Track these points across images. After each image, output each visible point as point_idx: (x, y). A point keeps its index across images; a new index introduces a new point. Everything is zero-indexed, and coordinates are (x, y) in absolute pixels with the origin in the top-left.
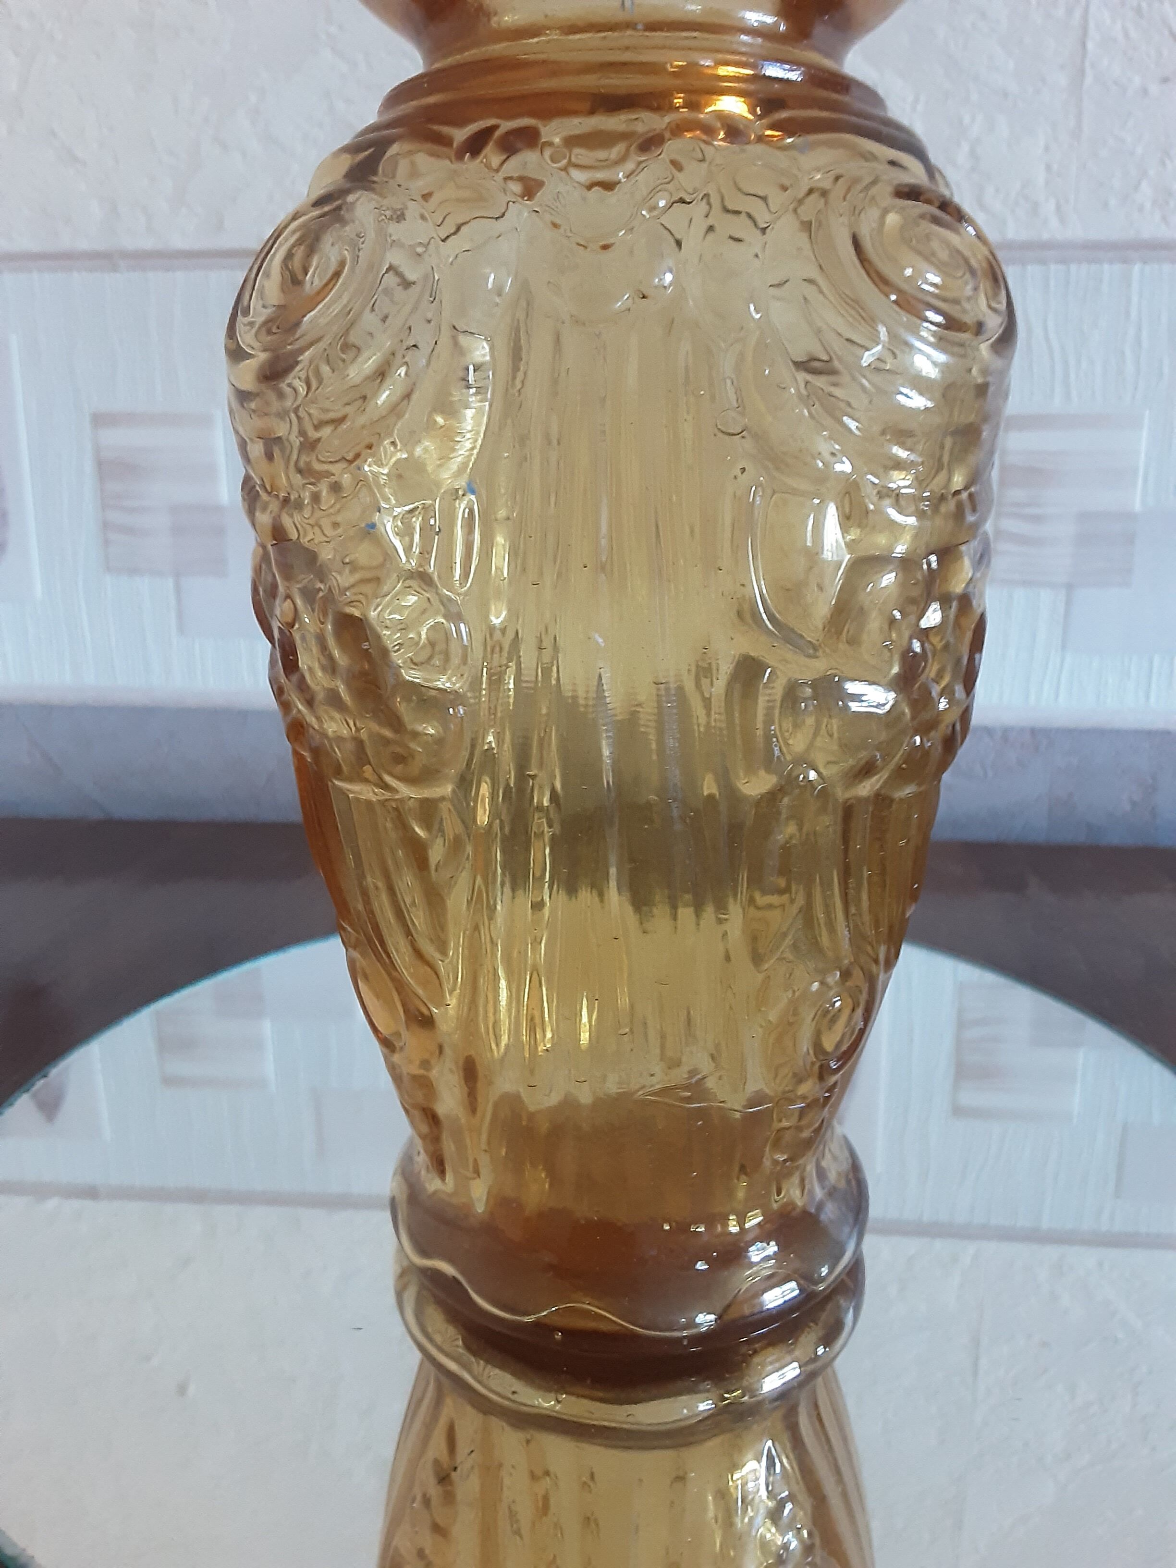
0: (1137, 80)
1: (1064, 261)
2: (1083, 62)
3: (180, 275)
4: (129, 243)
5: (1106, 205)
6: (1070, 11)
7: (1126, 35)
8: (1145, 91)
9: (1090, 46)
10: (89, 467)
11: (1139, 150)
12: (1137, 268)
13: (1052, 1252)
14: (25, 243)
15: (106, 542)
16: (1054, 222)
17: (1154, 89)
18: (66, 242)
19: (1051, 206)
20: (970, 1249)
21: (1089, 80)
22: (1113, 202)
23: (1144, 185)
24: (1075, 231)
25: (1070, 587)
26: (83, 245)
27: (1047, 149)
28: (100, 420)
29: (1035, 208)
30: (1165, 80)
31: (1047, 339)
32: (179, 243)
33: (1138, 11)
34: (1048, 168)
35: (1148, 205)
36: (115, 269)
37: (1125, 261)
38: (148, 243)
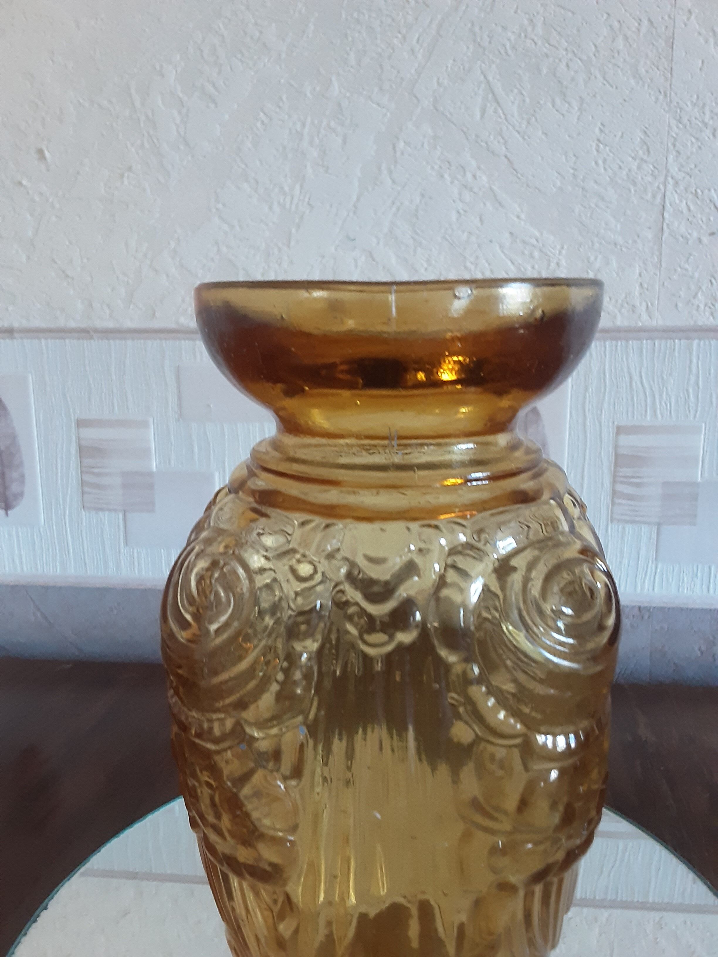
0: (695, 234)
1: (652, 339)
2: (663, 224)
3: (129, 342)
4: (99, 324)
5: (676, 306)
6: (654, 196)
7: (689, 209)
8: (700, 240)
9: (666, 215)
10: (74, 449)
11: (696, 275)
12: (696, 342)
13: (656, 916)
14: (37, 323)
15: (83, 493)
16: (645, 316)
17: (705, 240)
18: (62, 323)
19: (644, 308)
20: (604, 914)
21: (666, 234)
22: (680, 305)
23: (700, 295)
24: (658, 321)
25: (659, 525)
26: (72, 324)
27: (640, 275)
28: (81, 424)
29: (634, 308)
30: (713, 234)
31: (642, 382)
32: (129, 324)
33: (696, 195)
34: (641, 285)
35: (702, 306)
36: (91, 338)
37: (688, 338)
38: (110, 325)
